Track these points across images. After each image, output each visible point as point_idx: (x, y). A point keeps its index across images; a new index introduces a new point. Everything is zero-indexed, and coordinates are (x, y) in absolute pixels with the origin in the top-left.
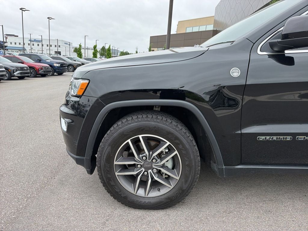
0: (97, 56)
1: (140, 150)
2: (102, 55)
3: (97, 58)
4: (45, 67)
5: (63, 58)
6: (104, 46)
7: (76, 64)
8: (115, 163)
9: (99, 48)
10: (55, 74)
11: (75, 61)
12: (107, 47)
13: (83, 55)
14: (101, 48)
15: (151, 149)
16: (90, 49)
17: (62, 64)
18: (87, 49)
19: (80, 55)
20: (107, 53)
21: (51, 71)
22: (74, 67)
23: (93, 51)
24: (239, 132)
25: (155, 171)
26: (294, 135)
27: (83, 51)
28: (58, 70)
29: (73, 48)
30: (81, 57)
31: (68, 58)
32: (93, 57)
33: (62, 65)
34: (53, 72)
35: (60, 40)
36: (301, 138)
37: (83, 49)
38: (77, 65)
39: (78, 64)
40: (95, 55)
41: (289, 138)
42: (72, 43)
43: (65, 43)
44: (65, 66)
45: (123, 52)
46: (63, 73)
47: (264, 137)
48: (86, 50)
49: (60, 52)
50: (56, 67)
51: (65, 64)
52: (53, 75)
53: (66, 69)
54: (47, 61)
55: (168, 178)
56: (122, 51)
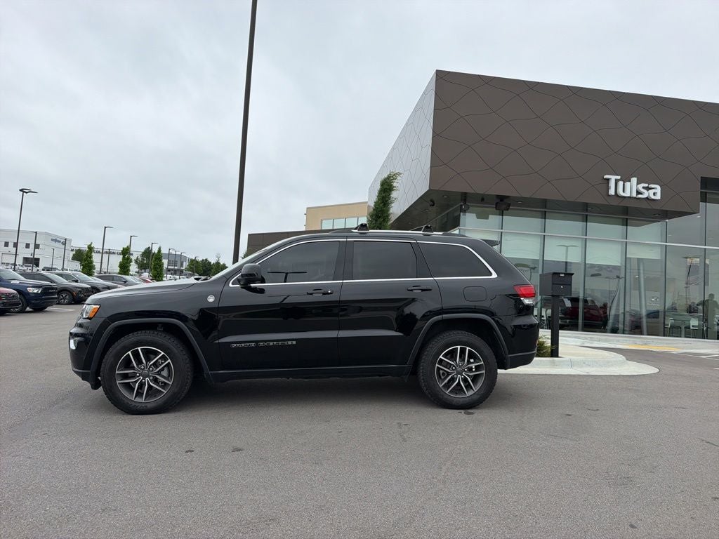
0: (129, 270)
1: (139, 362)
2: (142, 266)
3: (128, 275)
4: (8, 295)
5: (49, 276)
6: (149, 248)
7: (79, 288)
8: (117, 372)
9: (137, 251)
10: (28, 309)
11: (76, 281)
12: (155, 250)
13: (97, 266)
14: (143, 251)
15: (148, 360)
16: (114, 253)
17: (46, 288)
18: (106, 253)
19: (88, 268)
20: (153, 262)
21: (20, 304)
22: (73, 295)
23: (120, 258)
24: (217, 342)
25: (151, 378)
26: (257, 342)
27: (96, 258)
28: (36, 300)
29: (72, 250)
30: (90, 274)
31: (61, 275)
32: (119, 273)
33: (47, 291)
34: (22, 306)
35: (41, 233)
36: (261, 344)
37: (99, 252)
38: (80, 291)
39: (82, 288)
40: (124, 268)
41: (253, 345)
42: (71, 240)
43: (52, 240)
44: (52, 293)
45: (195, 260)
46: (46, 308)
47: (235, 345)
48: (105, 256)
49: (38, 259)
50: (33, 295)
51: (53, 289)
52: (23, 311)
53: (56, 298)
54: (13, 282)
55: (165, 385)
56: (194, 258)
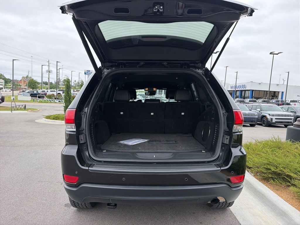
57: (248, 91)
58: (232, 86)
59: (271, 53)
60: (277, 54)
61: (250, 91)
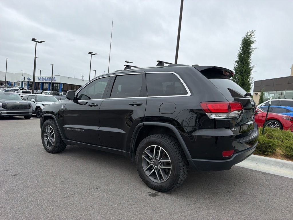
47: (68, 129)
57: (46, 84)
58: (40, 78)
59: (89, 53)
60: (94, 55)
61: (48, 84)
